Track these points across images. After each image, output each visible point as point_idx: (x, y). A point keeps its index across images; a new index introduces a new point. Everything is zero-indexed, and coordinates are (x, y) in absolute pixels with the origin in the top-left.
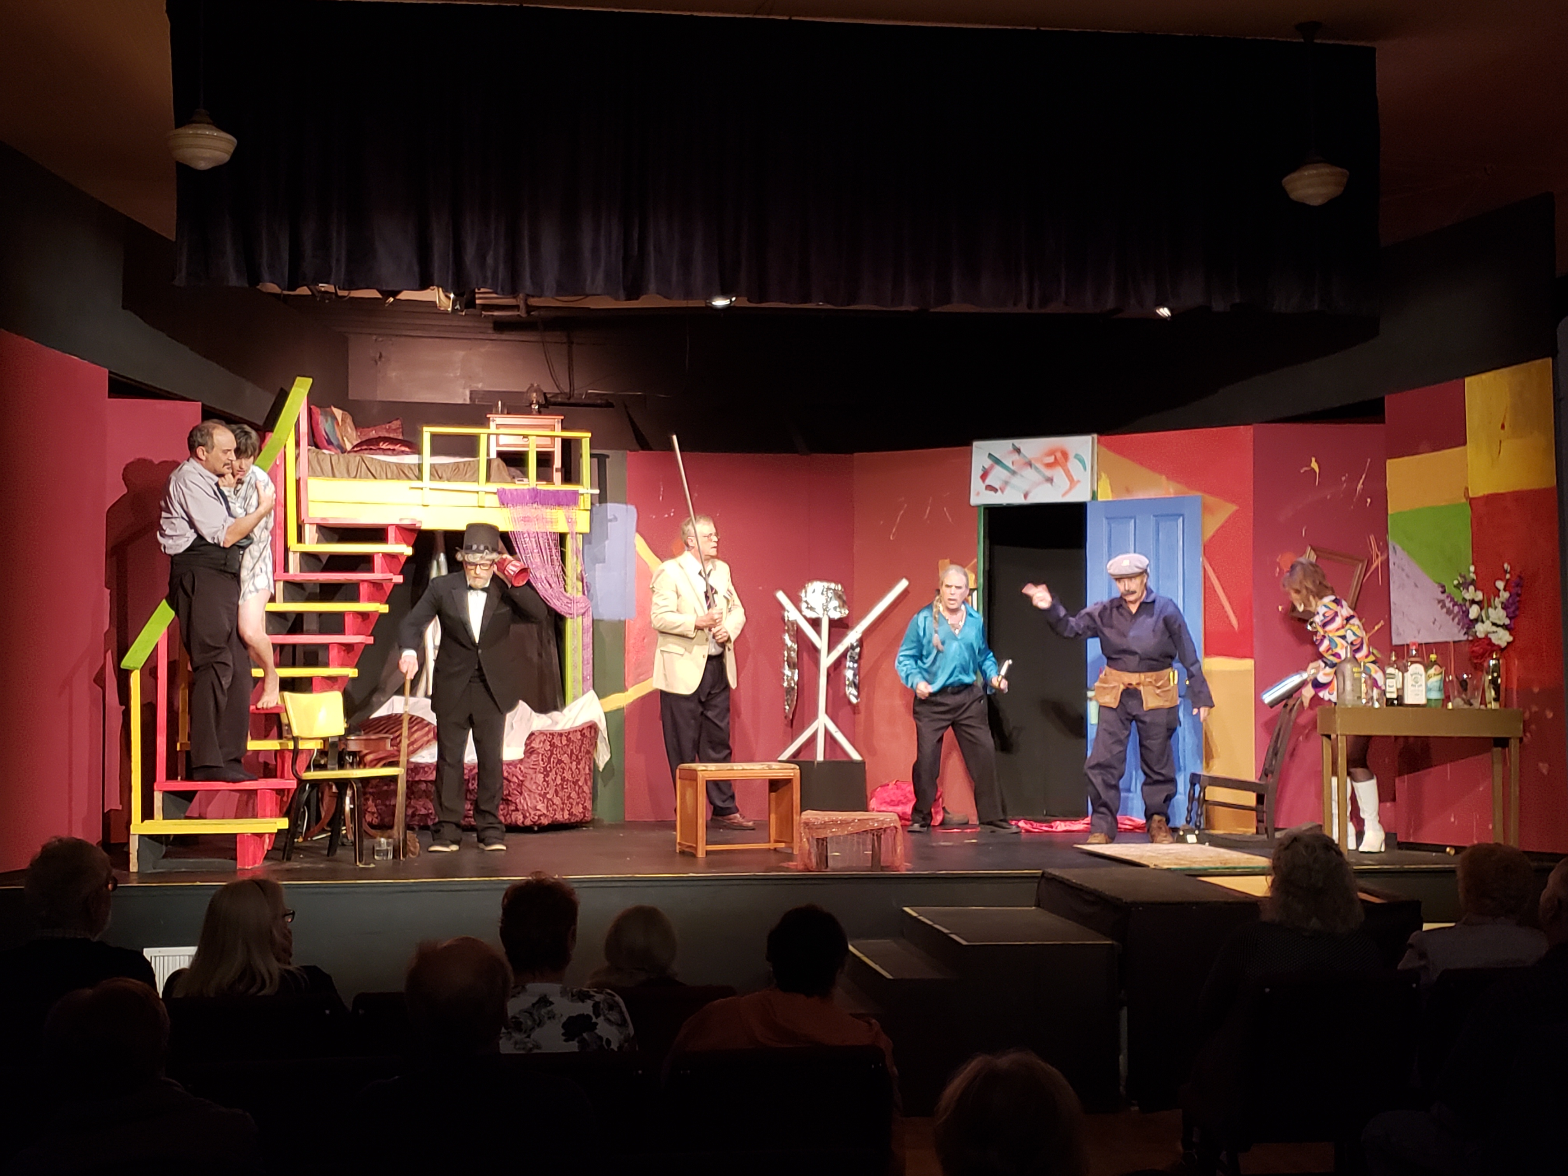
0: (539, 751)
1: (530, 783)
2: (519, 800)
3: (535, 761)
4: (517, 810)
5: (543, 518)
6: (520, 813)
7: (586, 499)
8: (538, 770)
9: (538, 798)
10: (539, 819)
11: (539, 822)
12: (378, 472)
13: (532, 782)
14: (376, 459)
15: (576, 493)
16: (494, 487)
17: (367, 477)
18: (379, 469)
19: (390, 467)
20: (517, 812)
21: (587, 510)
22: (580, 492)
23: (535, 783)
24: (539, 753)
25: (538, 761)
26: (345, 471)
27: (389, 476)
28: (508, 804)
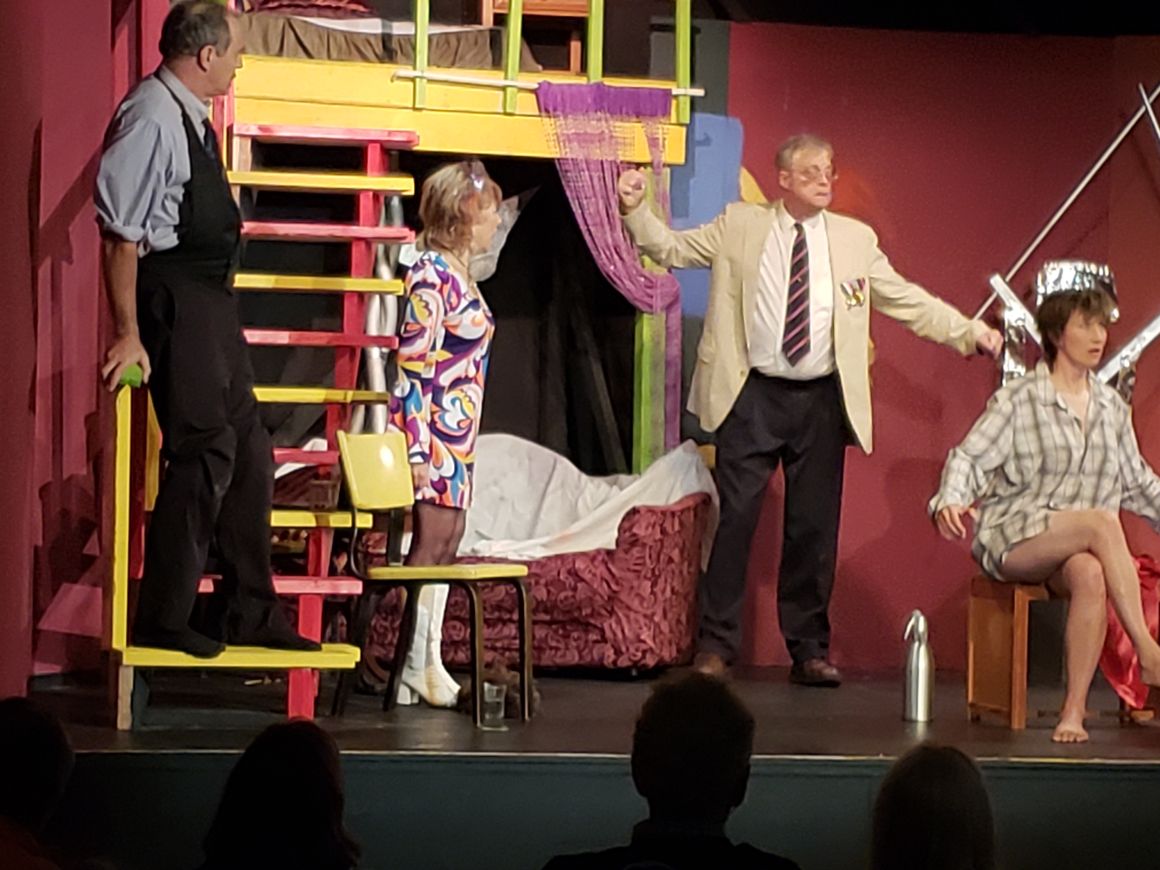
0: (645, 541)
1: (629, 594)
2: (609, 625)
3: (638, 558)
4: (604, 640)
5: (612, 137)
6: (609, 645)
7: (681, 105)
8: (643, 573)
9: (642, 621)
10: (644, 657)
11: (643, 662)
12: (316, 47)
13: (633, 595)
14: (312, 24)
15: (667, 94)
16: (533, 81)
17: (294, 55)
18: (317, 40)
19: (335, 39)
20: (603, 644)
21: (681, 125)
22: (675, 92)
23: (638, 595)
24: (644, 545)
25: (643, 558)
26: (260, 41)
27: (334, 54)
28: (587, 631)
